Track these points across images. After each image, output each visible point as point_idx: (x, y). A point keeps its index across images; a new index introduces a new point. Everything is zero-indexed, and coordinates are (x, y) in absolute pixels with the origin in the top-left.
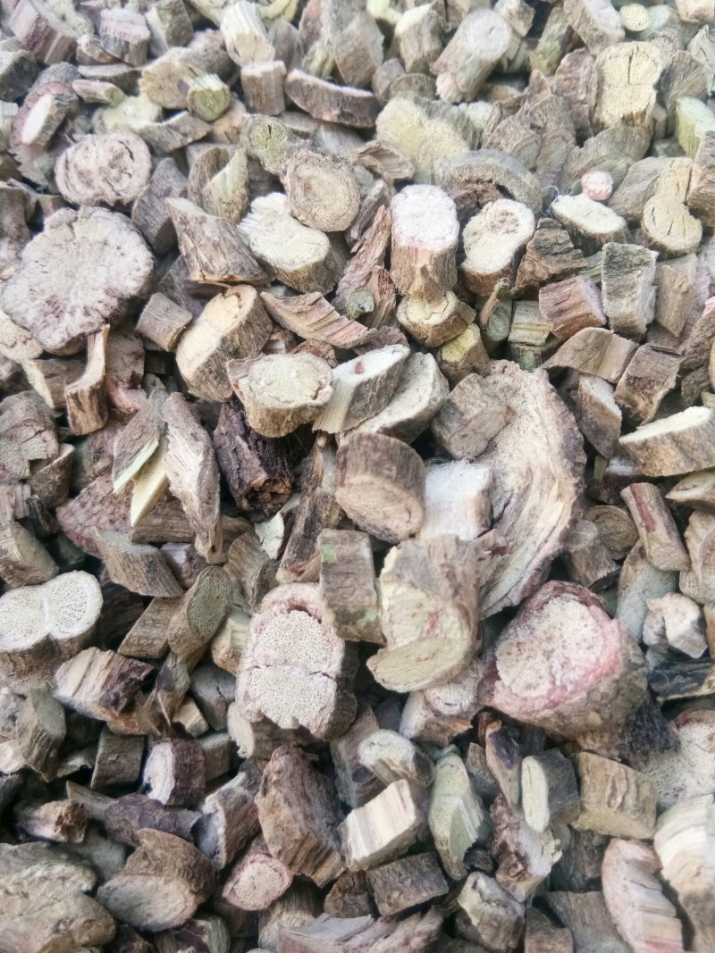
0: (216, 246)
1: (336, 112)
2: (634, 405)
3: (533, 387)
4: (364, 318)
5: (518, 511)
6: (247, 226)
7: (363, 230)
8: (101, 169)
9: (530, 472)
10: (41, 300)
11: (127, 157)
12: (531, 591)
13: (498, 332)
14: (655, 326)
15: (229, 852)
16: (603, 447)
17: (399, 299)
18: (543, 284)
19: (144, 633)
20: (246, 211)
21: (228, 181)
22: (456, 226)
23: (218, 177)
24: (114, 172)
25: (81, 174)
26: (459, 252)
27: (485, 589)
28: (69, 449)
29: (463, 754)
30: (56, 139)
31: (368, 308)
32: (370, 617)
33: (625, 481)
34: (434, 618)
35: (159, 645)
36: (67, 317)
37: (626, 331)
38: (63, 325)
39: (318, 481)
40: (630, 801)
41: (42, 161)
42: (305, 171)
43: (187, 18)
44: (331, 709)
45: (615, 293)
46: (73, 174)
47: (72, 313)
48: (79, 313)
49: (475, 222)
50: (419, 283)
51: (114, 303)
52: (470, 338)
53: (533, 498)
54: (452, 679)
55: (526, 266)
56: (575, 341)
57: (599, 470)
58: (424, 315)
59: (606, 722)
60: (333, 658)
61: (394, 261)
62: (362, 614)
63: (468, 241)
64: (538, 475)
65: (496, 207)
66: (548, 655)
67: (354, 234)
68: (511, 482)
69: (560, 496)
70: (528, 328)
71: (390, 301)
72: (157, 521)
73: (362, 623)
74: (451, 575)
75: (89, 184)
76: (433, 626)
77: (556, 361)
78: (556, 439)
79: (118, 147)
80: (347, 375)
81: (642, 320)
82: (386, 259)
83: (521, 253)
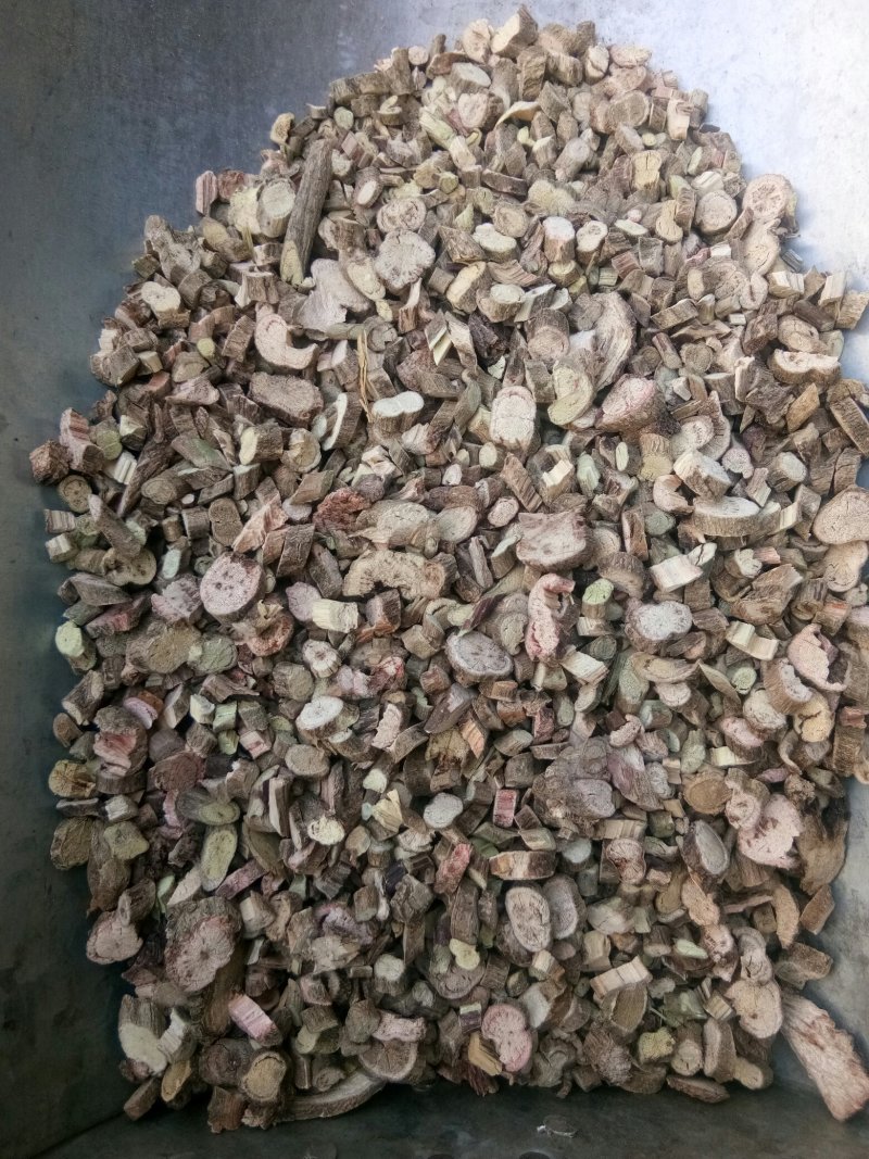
0: (467, 243)
1: (510, 187)
2: (656, 303)
3: (612, 299)
4: (534, 273)
5: (609, 347)
6: (477, 237)
7: (530, 237)
8: (401, 216)
9: (613, 330)
10: (391, 268)
11: (414, 209)
12: (616, 378)
13: (594, 280)
14: (663, 274)
15: (491, 498)
16: (644, 322)
17: (549, 264)
18: (613, 256)
19: (445, 413)
20: (473, 232)
21: (466, 216)
22: (574, 232)
23: (460, 216)
24: (408, 217)
25: (390, 218)
26: (575, 243)
27: (598, 377)
28: (401, 338)
29: (590, 454)
30: (377, 203)
31: (536, 268)
32: (550, 386)
33: (653, 334)
34: (577, 381)
35: (450, 419)
36: (402, 276)
37: (652, 274)
38: (400, 280)
39: (518, 343)
40: (661, 448)
41: (368, 214)
42: (504, 211)
43: (430, 144)
44: (532, 432)
45: (645, 257)
46: (385, 217)
47: (404, 274)
48: (407, 274)
49: (581, 231)
50: (558, 256)
51: (421, 270)
52: (582, 281)
53: (615, 341)
54: (584, 414)
55: (605, 248)
56: (629, 277)
57: (642, 333)
58: (561, 271)
59: (650, 416)
60: (531, 412)
61: (546, 247)
62: (546, 384)
63: (579, 238)
64: (616, 330)
65: (589, 225)
66: (625, 398)
67: (526, 239)
68: (605, 335)
69: (626, 338)
70: (607, 278)
71: (545, 266)
72: (446, 365)
73: (546, 389)
74: (584, 362)
75: (394, 223)
76: (577, 386)
77: (622, 286)
78: (623, 314)
79: (410, 205)
80: (530, 296)
81: (658, 270)
82: (542, 248)
83: (602, 243)
